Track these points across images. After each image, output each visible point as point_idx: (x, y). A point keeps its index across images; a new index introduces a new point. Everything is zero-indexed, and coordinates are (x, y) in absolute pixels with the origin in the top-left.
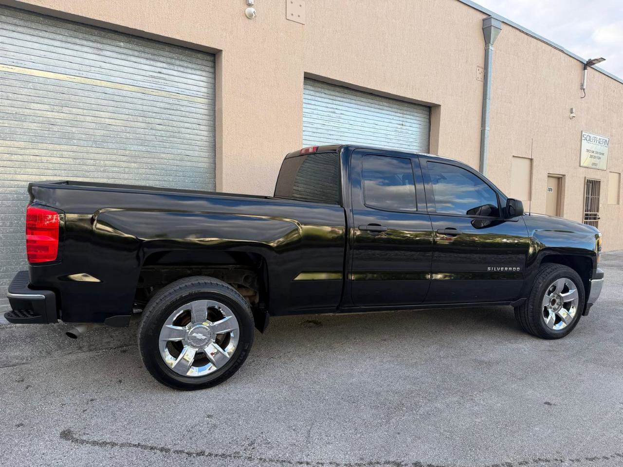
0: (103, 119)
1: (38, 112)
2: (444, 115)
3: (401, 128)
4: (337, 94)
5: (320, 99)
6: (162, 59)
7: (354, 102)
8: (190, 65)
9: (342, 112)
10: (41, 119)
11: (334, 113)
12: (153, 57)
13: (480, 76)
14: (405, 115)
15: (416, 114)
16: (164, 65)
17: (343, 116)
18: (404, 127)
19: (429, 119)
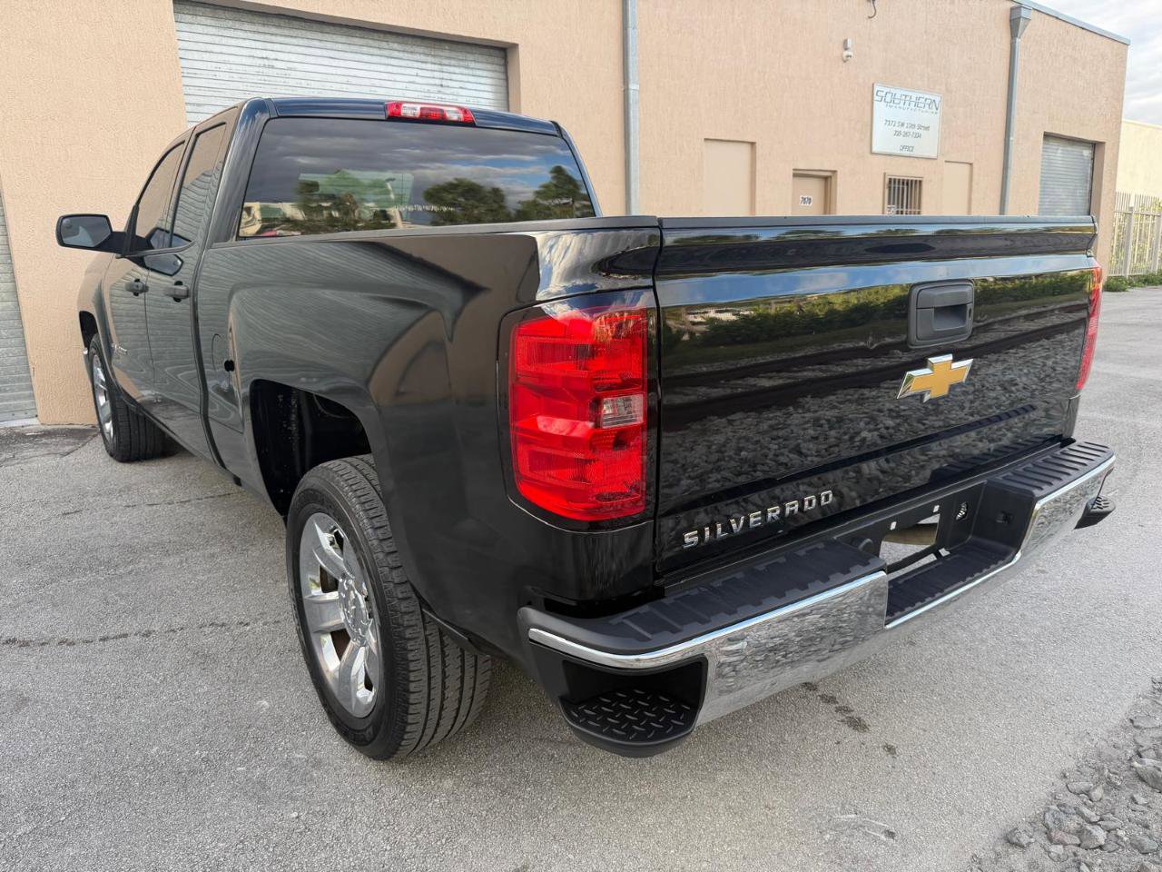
2: (526, 62)
3: (439, 92)
4: (273, 30)
7: (316, 43)
9: (291, 65)
11: (273, 67)
14: (444, 67)
15: (472, 65)
17: (293, 74)
18: (446, 91)
19: (506, 72)
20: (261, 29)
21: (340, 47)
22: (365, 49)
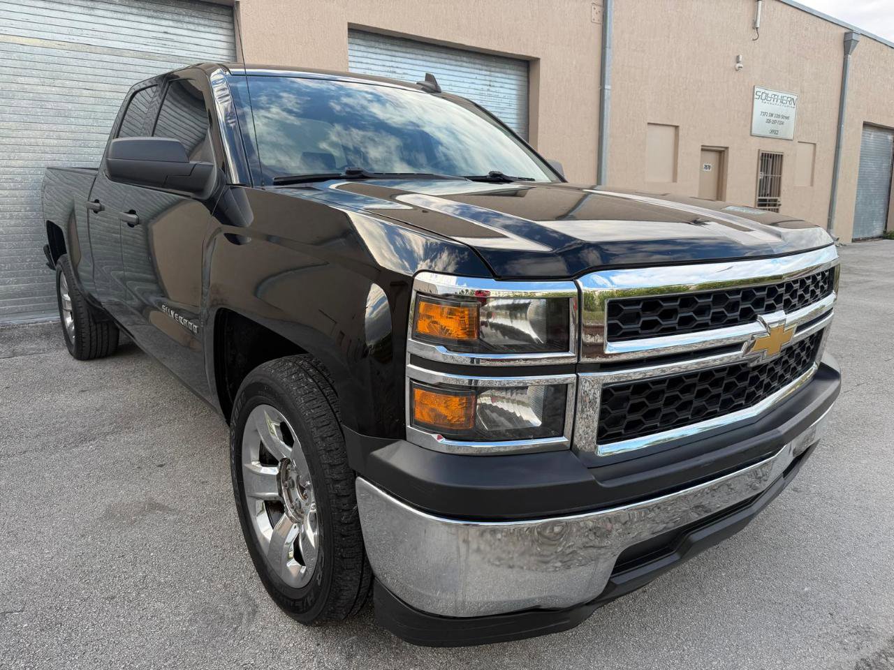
0: (102, 93)
1: (26, 86)
2: (545, 71)
3: (488, 90)
4: (397, 48)
5: (374, 56)
6: (166, 16)
7: (421, 57)
8: (202, 22)
9: (405, 71)
10: (31, 95)
11: (395, 72)
12: (155, 14)
13: (597, 17)
14: (492, 73)
15: (508, 71)
16: (171, 23)
18: (492, 89)
19: (528, 77)
20: (390, 47)
21: (434, 59)
22: (447, 61)
